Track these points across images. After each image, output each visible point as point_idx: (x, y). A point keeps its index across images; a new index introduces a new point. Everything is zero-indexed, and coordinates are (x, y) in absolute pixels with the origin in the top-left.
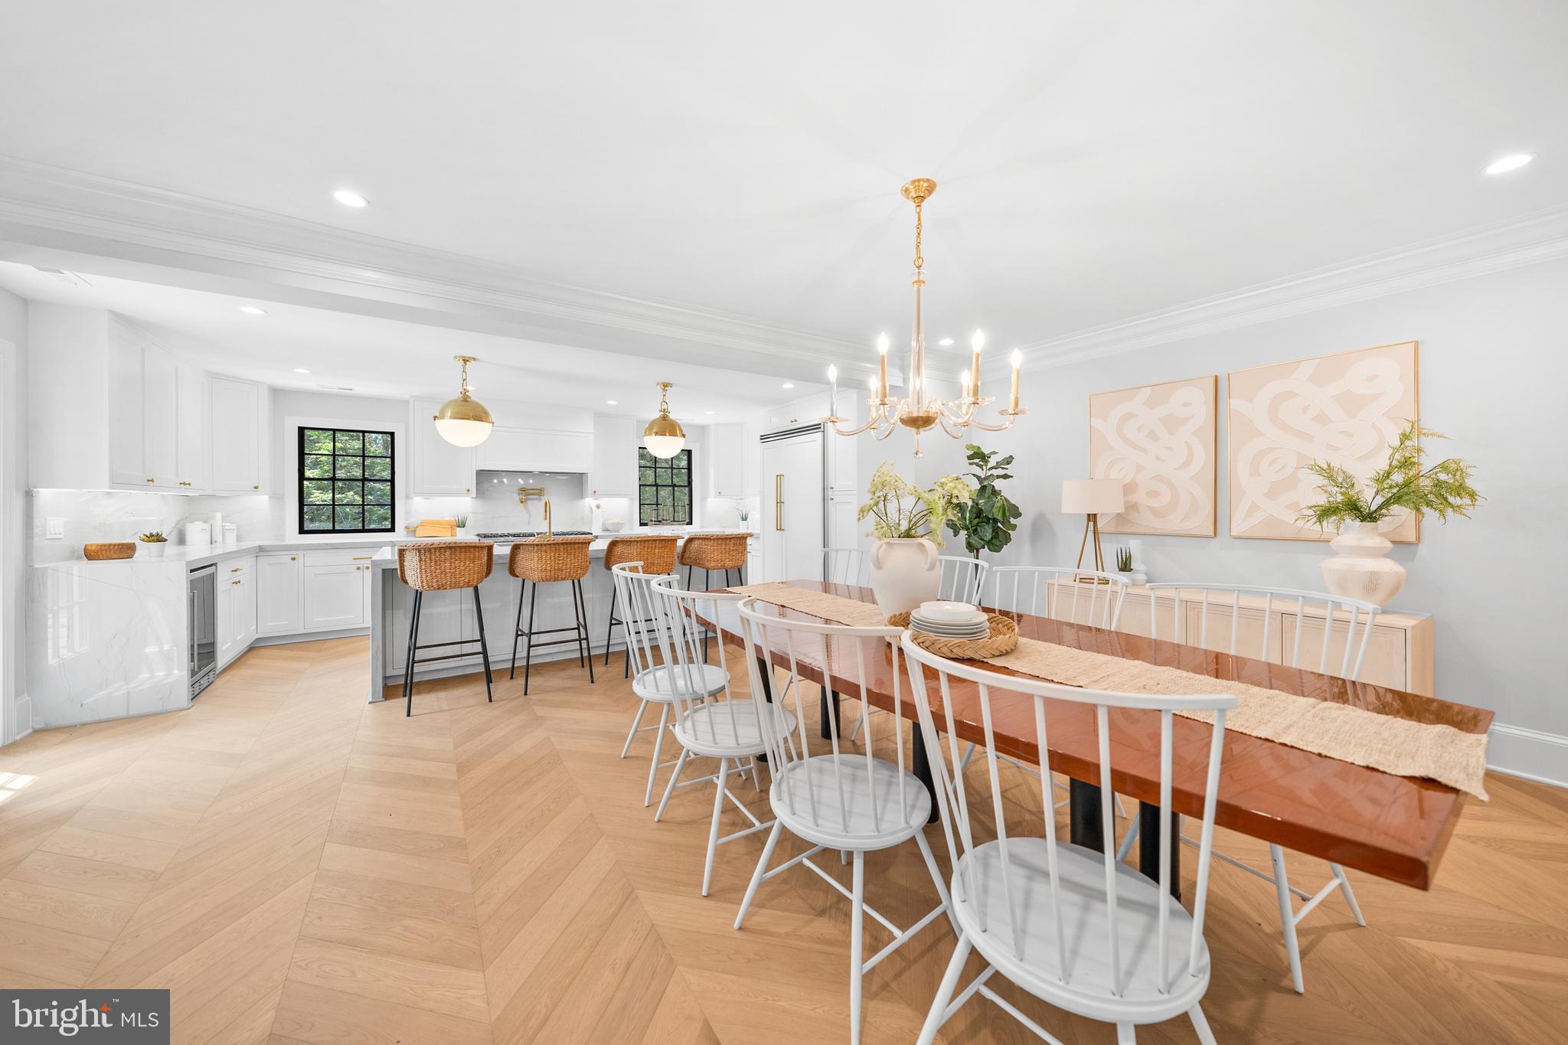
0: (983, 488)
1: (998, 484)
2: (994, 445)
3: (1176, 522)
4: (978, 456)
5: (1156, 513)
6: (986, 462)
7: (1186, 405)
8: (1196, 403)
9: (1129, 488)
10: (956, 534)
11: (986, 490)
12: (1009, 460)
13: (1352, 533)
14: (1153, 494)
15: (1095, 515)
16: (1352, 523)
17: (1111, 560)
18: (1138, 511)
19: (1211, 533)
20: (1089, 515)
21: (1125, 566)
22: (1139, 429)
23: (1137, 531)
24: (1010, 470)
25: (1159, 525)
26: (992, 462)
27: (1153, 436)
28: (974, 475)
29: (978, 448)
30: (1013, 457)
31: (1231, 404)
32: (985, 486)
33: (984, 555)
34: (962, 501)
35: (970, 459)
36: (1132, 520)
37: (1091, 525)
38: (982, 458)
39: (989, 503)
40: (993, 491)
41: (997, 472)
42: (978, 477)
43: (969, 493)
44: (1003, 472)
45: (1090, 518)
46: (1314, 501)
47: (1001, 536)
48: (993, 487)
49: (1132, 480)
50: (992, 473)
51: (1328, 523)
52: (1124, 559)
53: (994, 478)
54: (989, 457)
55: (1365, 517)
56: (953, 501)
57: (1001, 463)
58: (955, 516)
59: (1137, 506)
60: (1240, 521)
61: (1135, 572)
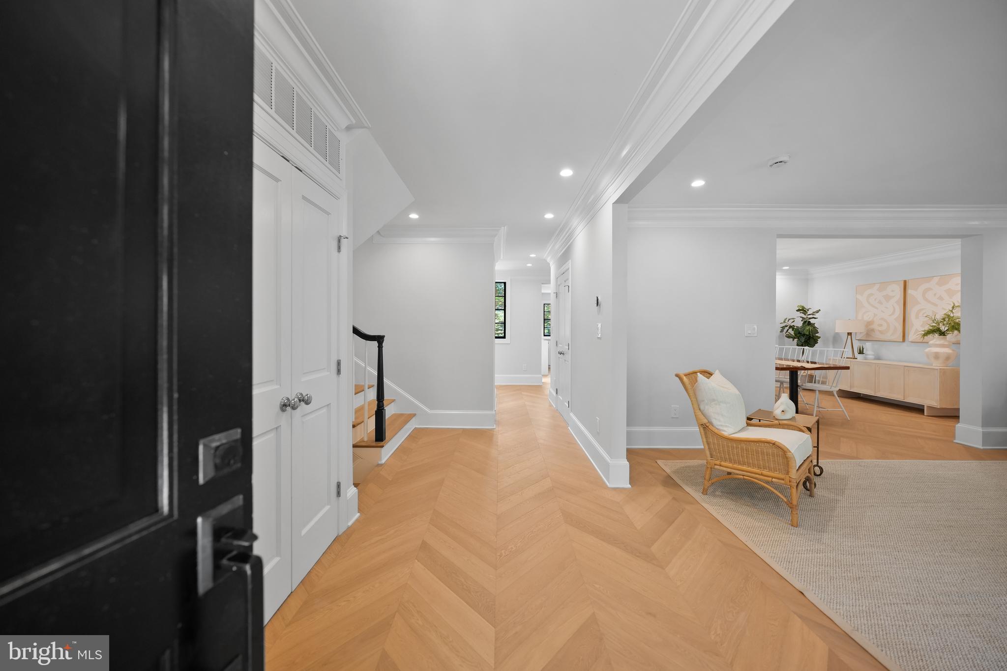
0: (805, 322)
1: (812, 321)
2: (812, 307)
3: (888, 336)
4: (803, 310)
5: (881, 332)
6: (807, 313)
7: (893, 291)
8: (897, 291)
9: (869, 323)
10: (793, 340)
11: (807, 323)
12: (818, 312)
13: (935, 339)
14: (881, 325)
15: (851, 333)
16: (937, 335)
17: (856, 350)
18: (874, 331)
19: (902, 340)
20: (848, 333)
21: (861, 352)
22: (875, 300)
23: (874, 339)
24: (817, 315)
25: (882, 337)
26: (810, 312)
27: (880, 303)
28: (801, 317)
29: (803, 307)
30: (820, 310)
31: (910, 292)
32: (806, 321)
33: (806, 348)
34: (795, 327)
35: (798, 311)
36: (869, 335)
37: (849, 337)
38: (805, 311)
39: (808, 328)
40: (809, 323)
41: (811, 316)
42: (803, 318)
43: (799, 323)
44: (814, 316)
45: (849, 334)
46: (927, 328)
47: (812, 341)
48: (809, 322)
49: (870, 320)
50: (809, 316)
51: (930, 336)
52: (860, 350)
53: (810, 318)
54: (808, 310)
55: (942, 334)
56: (792, 327)
57: (814, 312)
58: (792, 333)
59: (873, 330)
60: (912, 336)
61: (867, 355)
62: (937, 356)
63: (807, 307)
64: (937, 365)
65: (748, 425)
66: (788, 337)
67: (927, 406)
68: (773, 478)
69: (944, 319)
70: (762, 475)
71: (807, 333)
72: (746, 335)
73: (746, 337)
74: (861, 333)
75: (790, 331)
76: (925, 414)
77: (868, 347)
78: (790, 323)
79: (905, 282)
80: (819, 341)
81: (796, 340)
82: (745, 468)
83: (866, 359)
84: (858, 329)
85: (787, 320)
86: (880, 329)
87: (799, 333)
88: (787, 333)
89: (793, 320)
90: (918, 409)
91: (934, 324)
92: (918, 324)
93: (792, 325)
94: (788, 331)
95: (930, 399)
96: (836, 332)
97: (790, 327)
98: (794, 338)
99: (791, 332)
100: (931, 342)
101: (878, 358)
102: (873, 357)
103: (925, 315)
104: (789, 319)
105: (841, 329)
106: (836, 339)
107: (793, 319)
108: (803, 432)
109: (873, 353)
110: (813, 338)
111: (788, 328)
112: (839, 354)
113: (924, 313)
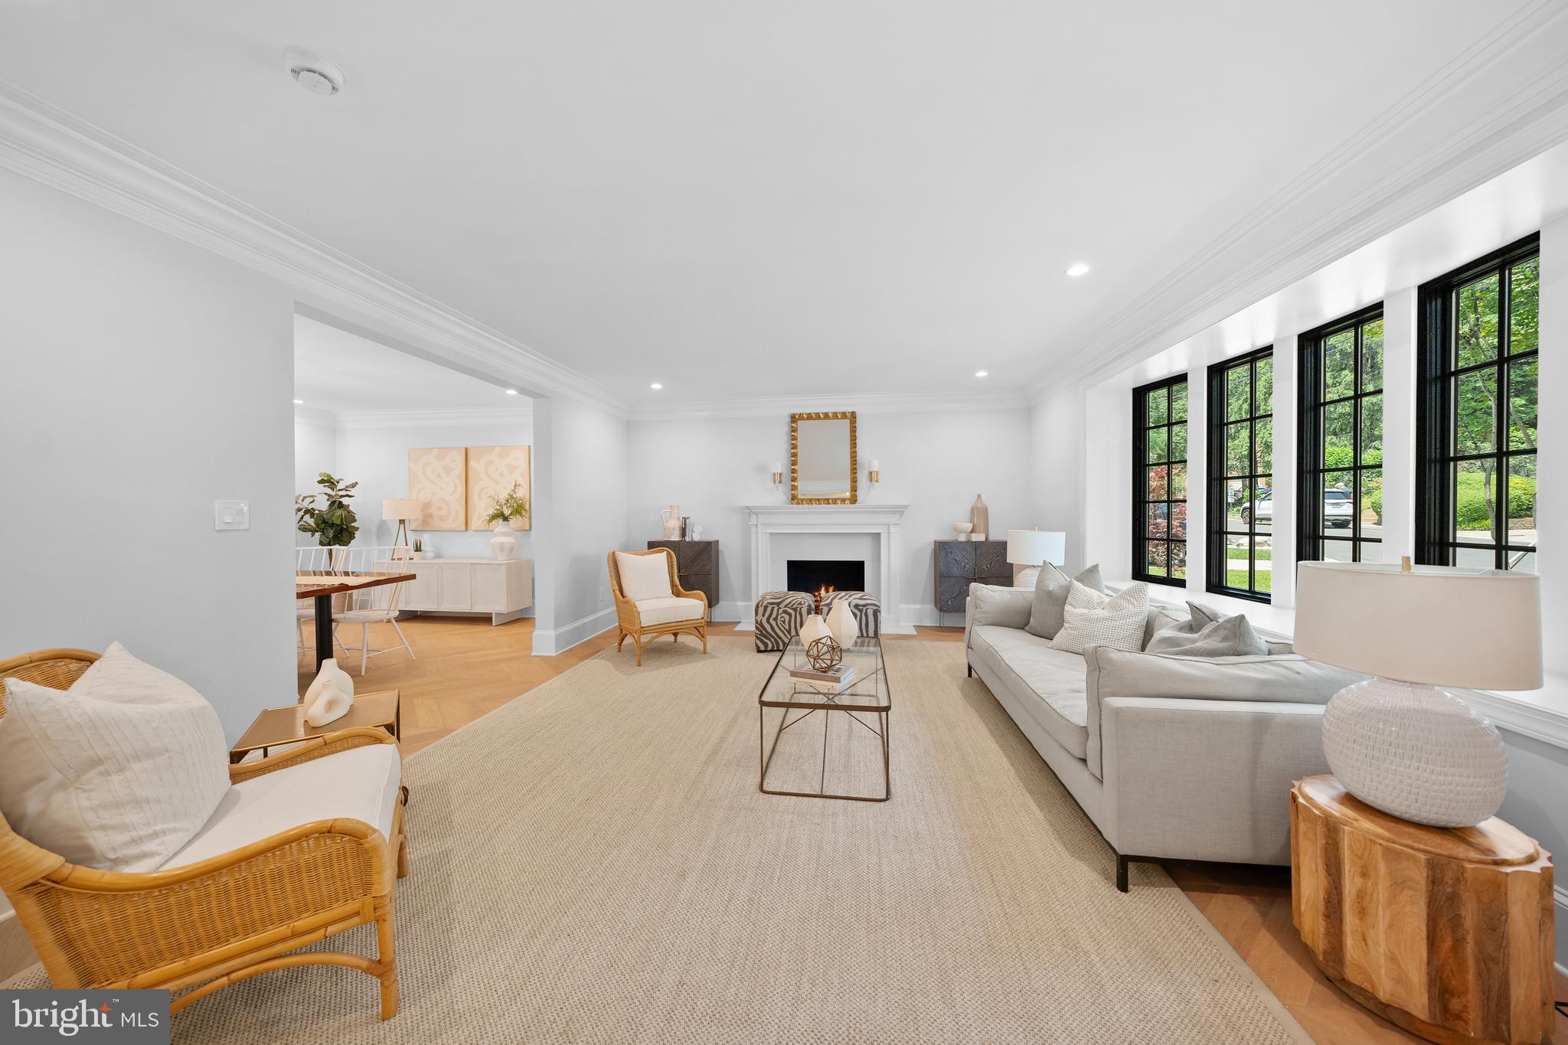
0: (333, 503)
1: (345, 501)
2: (345, 476)
3: (449, 523)
4: (329, 482)
5: (441, 518)
6: (336, 486)
7: (453, 461)
8: (458, 461)
9: (426, 506)
10: (313, 535)
11: (336, 504)
12: (354, 485)
14: (440, 508)
15: (404, 520)
16: (500, 521)
17: (411, 546)
18: (433, 518)
19: (464, 528)
20: (400, 521)
22: (433, 472)
23: (432, 529)
24: (352, 492)
25: (442, 526)
26: (341, 485)
27: (439, 476)
28: (326, 494)
29: (329, 476)
30: (357, 483)
31: (472, 463)
32: (335, 501)
33: (335, 548)
34: (317, 512)
35: (320, 482)
36: (426, 523)
37: (402, 526)
38: (332, 483)
39: (339, 512)
40: (341, 505)
41: (343, 493)
42: (329, 495)
43: (322, 505)
44: (348, 493)
45: (402, 522)
46: (491, 511)
47: (345, 534)
48: (340, 502)
49: (427, 501)
50: (340, 493)
51: (494, 522)
52: (417, 545)
53: (342, 496)
54: (338, 482)
55: (506, 519)
56: (310, 512)
57: (347, 487)
58: (312, 522)
59: (431, 516)
60: (475, 523)
61: (425, 552)
62: (502, 547)
63: (336, 477)
64: (502, 559)
65: (236, 777)
66: (304, 529)
67: (496, 614)
68: (326, 926)
69: (507, 501)
70: (295, 935)
71: (338, 523)
72: (216, 529)
73: (218, 531)
74: (416, 520)
75: (307, 518)
76: (494, 624)
77: (426, 539)
78: (306, 504)
79: (466, 449)
80: (357, 534)
81: (318, 535)
82: (235, 945)
83: (424, 558)
84: (412, 515)
85: (301, 498)
86: (440, 515)
87: (324, 522)
88: (301, 523)
89: (312, 499)
90: (485, 619)
91: (498, 507)
92: (482, 509)
93: (310, 507)
94: (302, 518)
95: (496, 604)
96: (384, 518)
97: (307, 511)
98: (313, 531)
99: (310, 521)
100: (496, 530)
101: (438, 556)
102: (432, 554)
103: (488, 495)
104: (305, 498)
105: (390, 515)
106: (382, 529)
107: (312, 496)
108: (381, 742)
109: (432, 549)
110: (347, 530)
111: (302, 513)
112: (388, 556)
113: (486, 494)
